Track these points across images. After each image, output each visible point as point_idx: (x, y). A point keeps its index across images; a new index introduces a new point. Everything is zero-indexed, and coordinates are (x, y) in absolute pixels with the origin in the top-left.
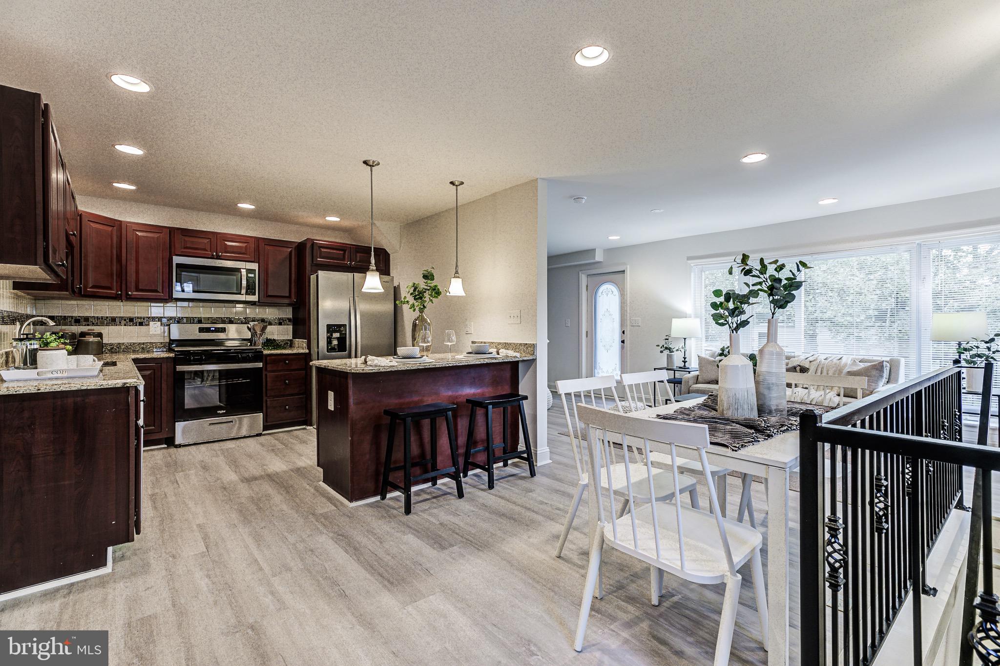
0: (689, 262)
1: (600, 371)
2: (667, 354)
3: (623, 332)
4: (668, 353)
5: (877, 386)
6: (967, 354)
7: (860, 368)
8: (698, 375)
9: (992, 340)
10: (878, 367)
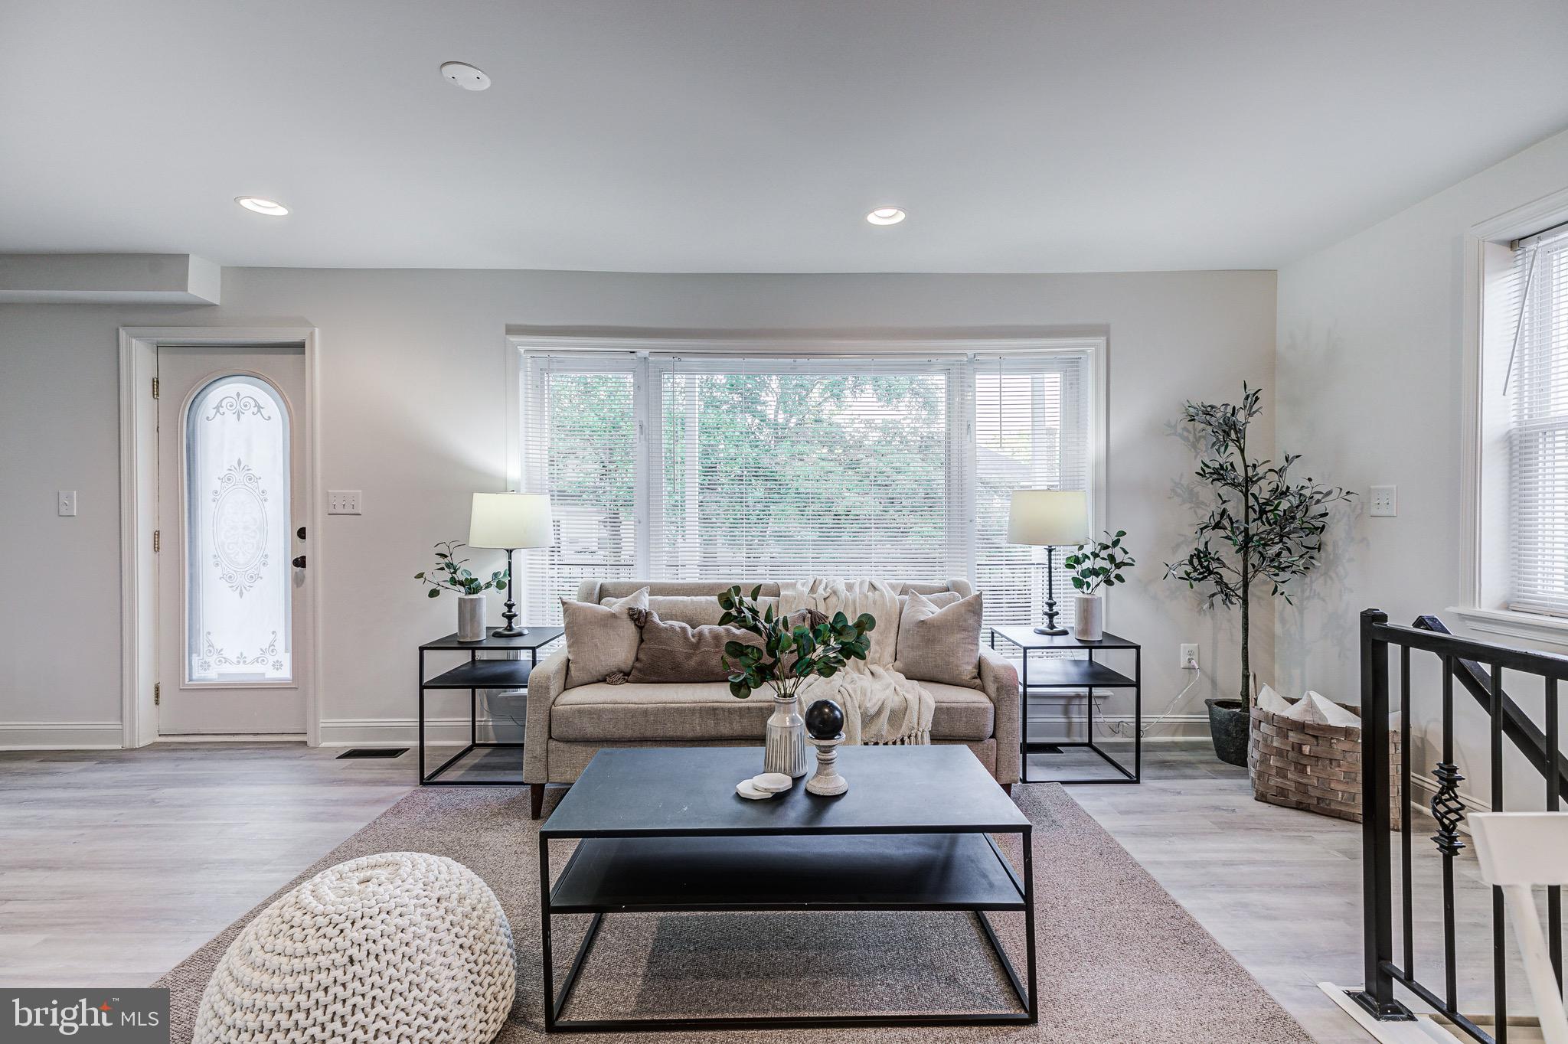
0: (514, 339)
1: (212, 659)
2: (460, 599)
3: (302, 533)
4: (462, 595)
5: (978, 650)
6: (1079, 568)
7: (937, 610)
8: (569, 660)
9: (1116, 543)
10: (975, 607)
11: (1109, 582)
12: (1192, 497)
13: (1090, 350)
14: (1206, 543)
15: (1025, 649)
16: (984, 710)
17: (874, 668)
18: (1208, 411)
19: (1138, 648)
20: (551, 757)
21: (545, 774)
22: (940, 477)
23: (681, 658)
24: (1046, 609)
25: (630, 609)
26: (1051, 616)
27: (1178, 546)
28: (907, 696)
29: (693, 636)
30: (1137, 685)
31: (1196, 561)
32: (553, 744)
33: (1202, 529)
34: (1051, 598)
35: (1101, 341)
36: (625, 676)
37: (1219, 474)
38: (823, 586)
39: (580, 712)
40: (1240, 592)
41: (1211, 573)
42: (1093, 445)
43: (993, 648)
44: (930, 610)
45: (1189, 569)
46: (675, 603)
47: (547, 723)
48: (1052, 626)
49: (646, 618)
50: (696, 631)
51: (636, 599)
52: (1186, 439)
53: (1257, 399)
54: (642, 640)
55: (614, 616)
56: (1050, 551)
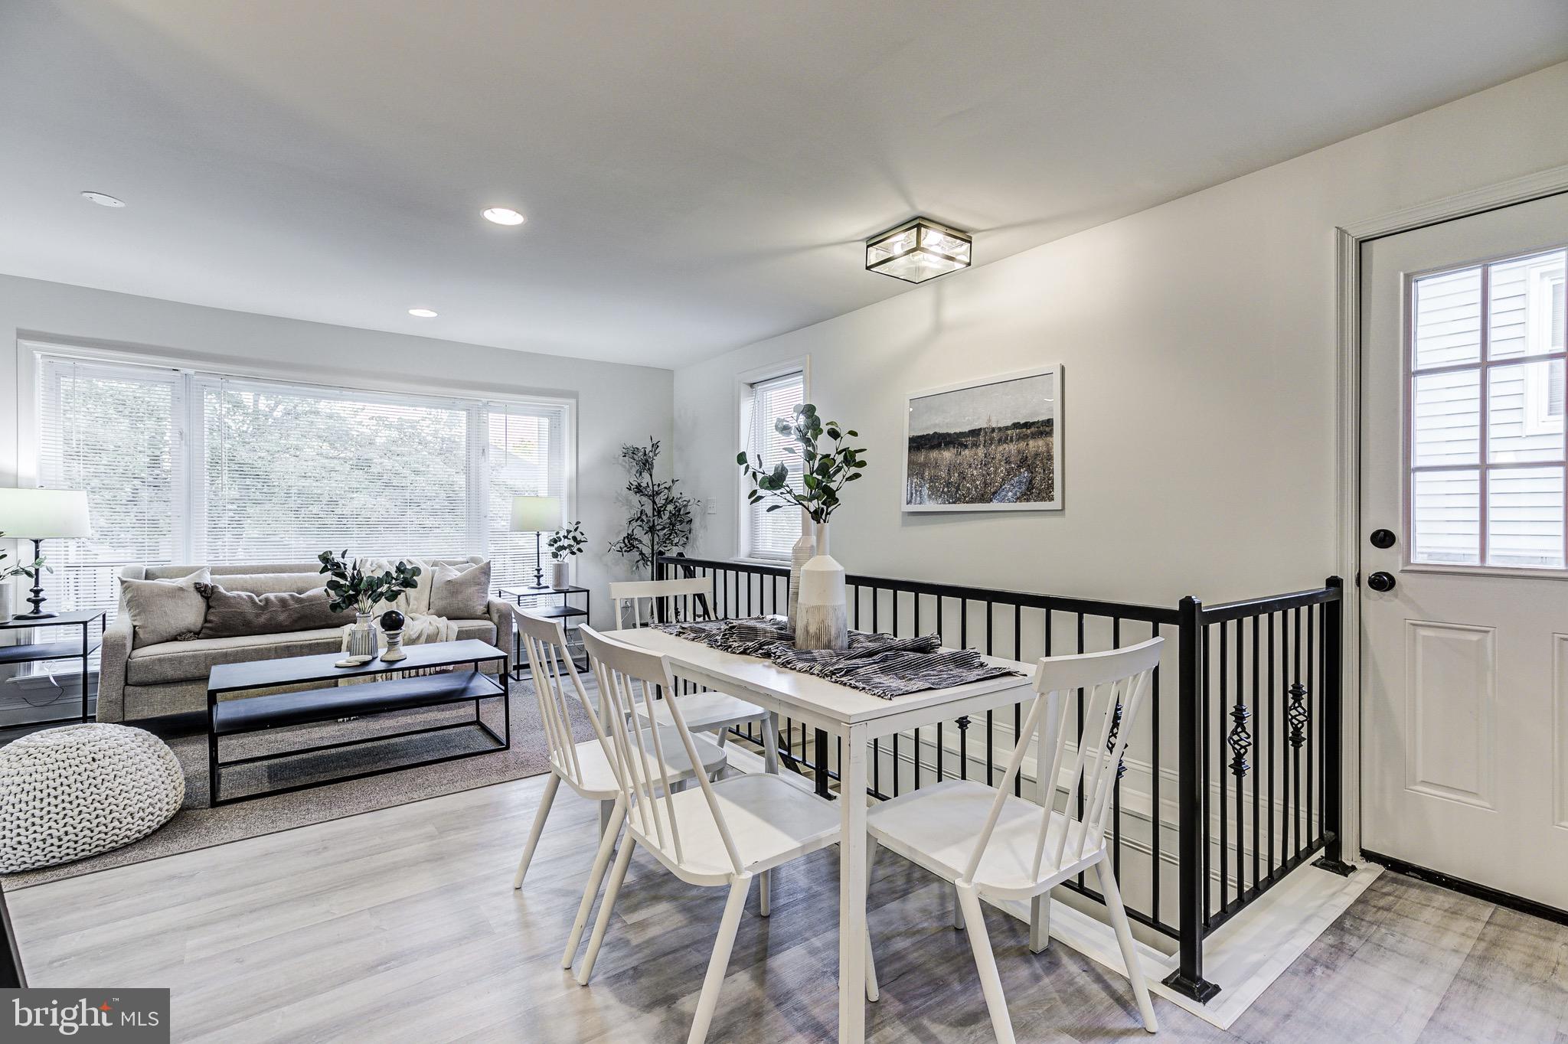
0: (29, 344)
5: (487, 597)
6: (556, 545)
7: (459, 574)
8: (135, 627)
9: (576, 530)
10: (486, 571)
11: (573, 553)
12: (628, 502)
13: (567, 407)
14: (633, 530)
15: (519, 597)
16: (491, 630)
17: (412, 615)
18: (635, 451)
19: (588, 591)
20: (127, 699)
21: (121, 714)
22: (461, 480)
23: (251, 617)
24: (536, 573)
25: (196, 583)
26: (539, 577)
27: (619, 532)
28: (438, 625)
29: (260, 601)
30: (588, 613)
31: (626, 541)
32: (129, 689)
33: (630, 522)
34: (538, 566)
35: (573, 401)
36: (198, 634)
37: (639, 490)
38: (369, 563)
39: (160, 660)
40: (650, 559)
41: (634, 547)
42: (568, 468)
43: (500, 596)
44: (454, 574)
45: (623, 545)
46: (235, 580)
47: (123, 673)
48: (539, 584)
49: (212, 590)
50: (261, 597)
51: (199, 576)
52: (624, 467)
53: (658, 446)
54: (209, 607)
55: (181, 589)
56: (538, 535)
